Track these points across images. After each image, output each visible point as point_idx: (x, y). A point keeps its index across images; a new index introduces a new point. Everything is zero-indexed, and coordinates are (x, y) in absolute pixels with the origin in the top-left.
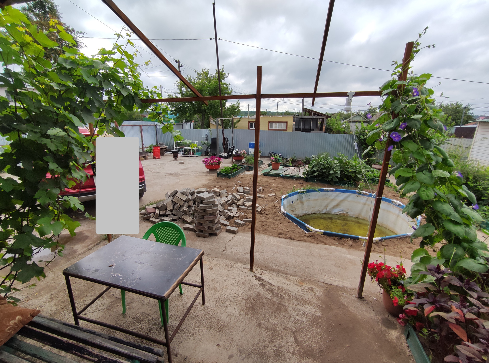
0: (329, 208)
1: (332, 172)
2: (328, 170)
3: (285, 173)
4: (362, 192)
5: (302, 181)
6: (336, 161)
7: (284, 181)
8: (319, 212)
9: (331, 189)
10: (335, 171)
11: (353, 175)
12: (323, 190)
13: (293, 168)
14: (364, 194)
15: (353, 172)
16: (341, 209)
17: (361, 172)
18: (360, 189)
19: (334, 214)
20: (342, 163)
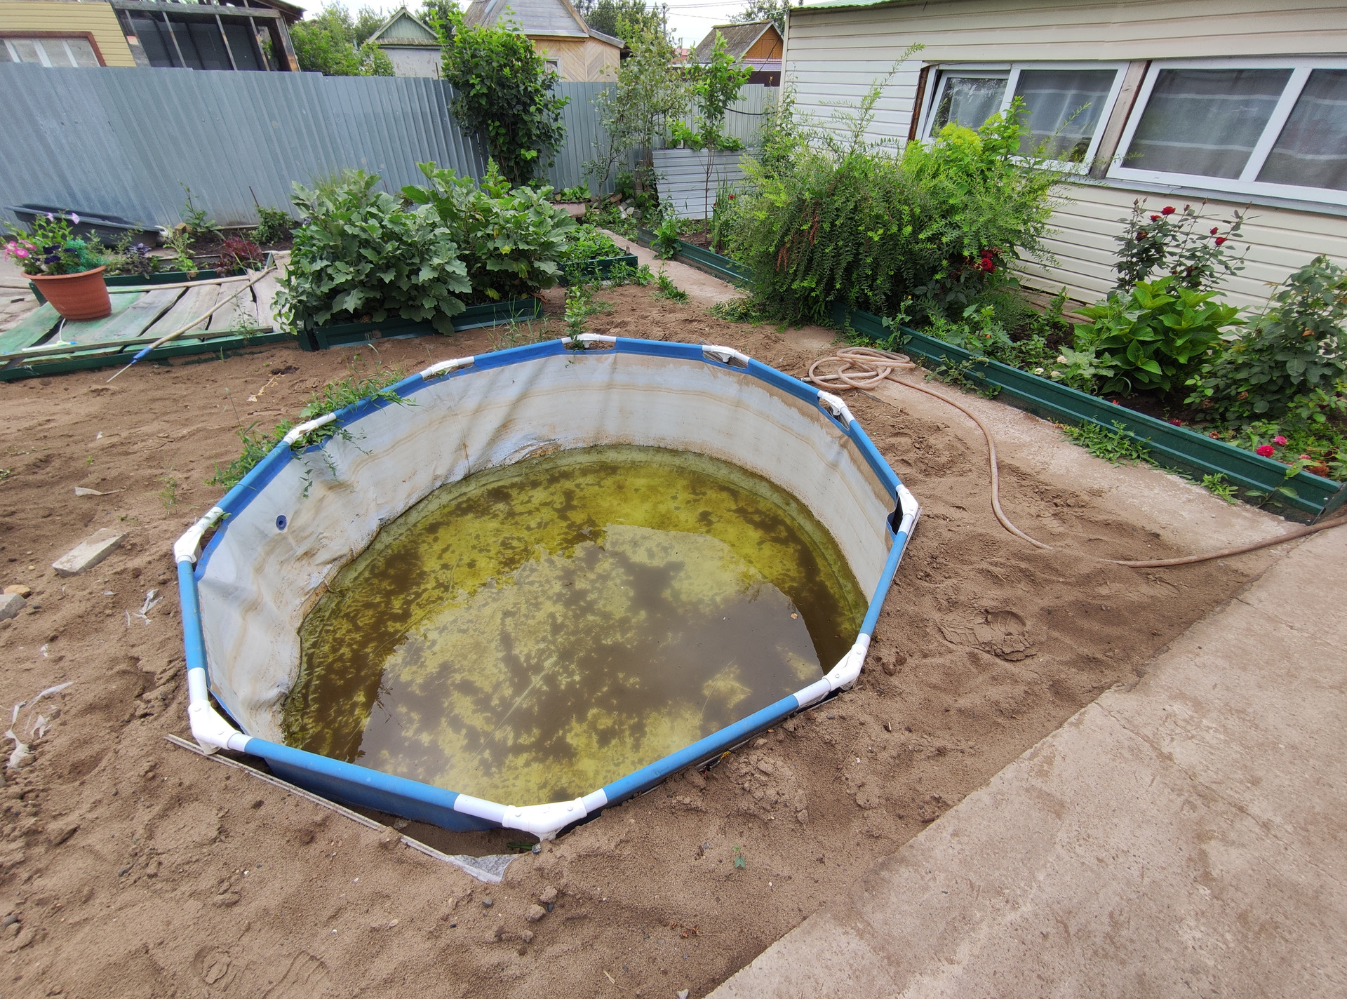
0: (475, 450)
1: (425, 275)
2: (406, 270)
3: (164, 332)
4: (587, 337)
5: (285, 356)
6: (423, 211)
7: (176, 380)
8: (438, 484)
9: (454, 362)
10: (440, 268)
11: (521, 267)
12: (420, 383)
13: (205, 288)
14: (595, 347)
15: (517, 254)
16: (525, 437)
17: (550, 245)
18: (576, 328)
19: (503, 468)
20: (455, 217)
